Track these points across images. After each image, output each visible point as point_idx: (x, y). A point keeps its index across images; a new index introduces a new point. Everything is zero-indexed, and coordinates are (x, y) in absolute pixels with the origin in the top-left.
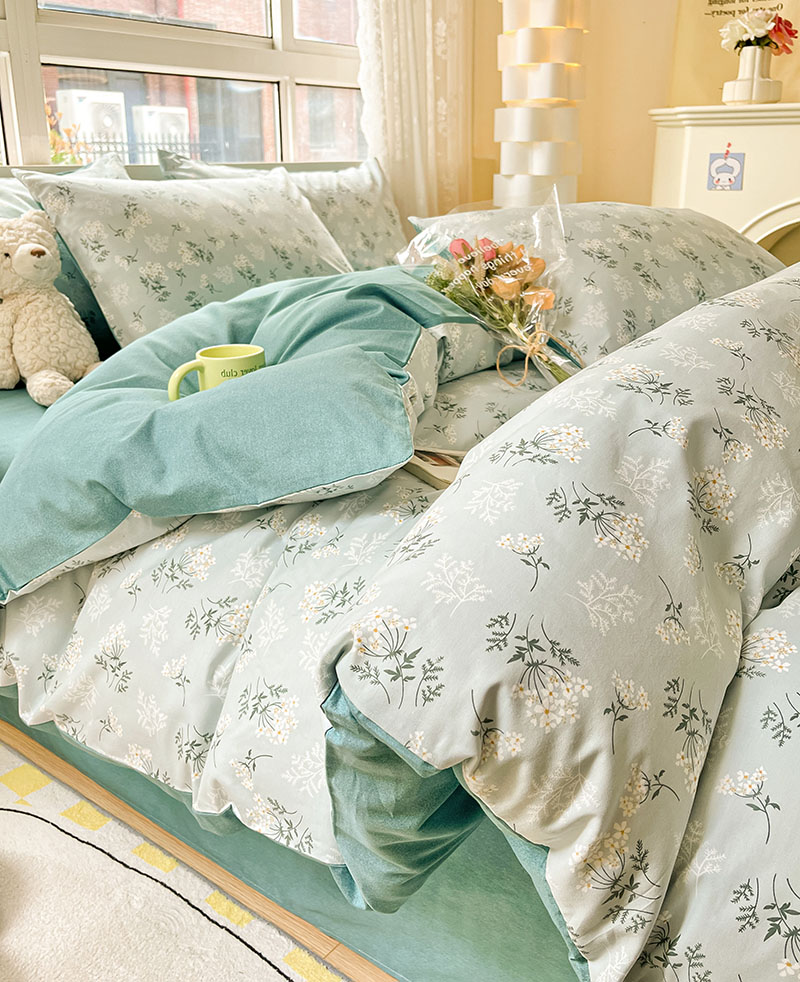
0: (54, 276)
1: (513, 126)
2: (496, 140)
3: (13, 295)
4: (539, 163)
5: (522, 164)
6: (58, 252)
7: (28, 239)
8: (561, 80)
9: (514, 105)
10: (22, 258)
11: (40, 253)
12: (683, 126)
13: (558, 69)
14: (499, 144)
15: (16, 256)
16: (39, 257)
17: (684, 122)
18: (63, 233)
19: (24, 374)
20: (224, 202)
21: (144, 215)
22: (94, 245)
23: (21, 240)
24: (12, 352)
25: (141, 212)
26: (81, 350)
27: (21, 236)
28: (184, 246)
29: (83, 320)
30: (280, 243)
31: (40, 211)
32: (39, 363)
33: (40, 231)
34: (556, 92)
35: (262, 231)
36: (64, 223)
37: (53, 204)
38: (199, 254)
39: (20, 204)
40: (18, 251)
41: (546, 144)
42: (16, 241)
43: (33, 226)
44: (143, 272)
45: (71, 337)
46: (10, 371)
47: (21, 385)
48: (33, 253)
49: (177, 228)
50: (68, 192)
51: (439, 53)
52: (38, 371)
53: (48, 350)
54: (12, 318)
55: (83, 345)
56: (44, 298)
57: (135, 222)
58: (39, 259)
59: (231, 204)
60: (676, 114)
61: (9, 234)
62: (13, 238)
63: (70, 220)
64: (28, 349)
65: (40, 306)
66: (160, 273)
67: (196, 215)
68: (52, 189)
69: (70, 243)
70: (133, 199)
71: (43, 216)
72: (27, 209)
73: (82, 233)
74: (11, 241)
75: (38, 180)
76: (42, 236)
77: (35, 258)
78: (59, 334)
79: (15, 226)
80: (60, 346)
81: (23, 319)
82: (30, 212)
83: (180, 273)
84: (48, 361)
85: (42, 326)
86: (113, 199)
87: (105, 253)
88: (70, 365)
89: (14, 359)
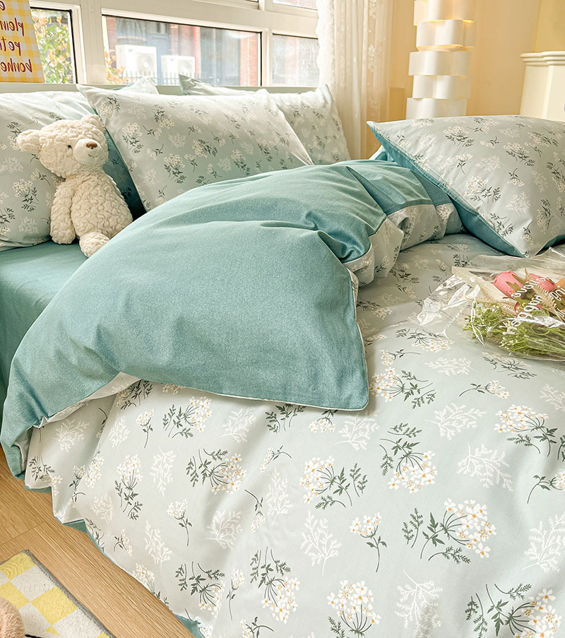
0: (103, 162)
1: (423, 64)
2: (410, 74)
3: (73, 176)
4: (441, 90)
5: (429, 90)
6: (106, 145)
7: (85, 135)
8: (460, 32)
9: (425, 49)
10: (80, 149)
11: (93, 146)
12: (548, 66)
13: (458, 24)
14: (413, 77)
15: (76, 148)
16: (92, 148)
17: (548, 63)
18: (111, 131)
19: (79, 234)
20: (225, 111)
21: (169, 120)
22: (132, 141)
23: (80, 136)
24: (70, 218)
25: (166, 117)
26: (120, 217)
27: (80, 133)
28: (196, 143)
29: (123, 194)
30: (264, 143)
31: (95, 115)
32: (89, 226)
33: (94, 129)
34: (455, 41)
35: (252, 133)
36: (112, 124)
37: (104, 110)
38: (207, 149)
39: (82, 110)
40: (77, 145)
41: (446, 77)
42: (77, 136)
43: (89, 126)
44: (167, 161)
45: (113, 207)
46: (69, 231)
47: (76, 241)
48: (88, 146)
49: (192, 129)
50: (116, 101)
51: (371, 14)
52: (88, 232)
53: (97, 217)
54: (71, 193)
55: (122, 214)
56: (95, 178)
57: (162, 125)
58: (92, 150)
59: (230, 114)
60: (543, 57)
61: (72, 131)
62: (75, 134)
63: (116, 122)
64: (82, 216)
65: (92, 184)
66: (178, 162)
67: (206, 121)
68: (104, 100)
69: (115, 138)
70: (161, 108)
71: (97, 119)
72: (86, 114)
73: (124, 131)
74: (73, 137)
75: (95, 93)
76: (96, 133)
77: (89, 149)
78: (104, 205)
79: (76, 125)
80: (105, 214)
81: (79, 193)
82: (89, 116)
83: (193, 163)
84: (96, 224)
85: (93, 199)
86: (147, 108)
87: (139, 147)
88: (112, 228)
89: (72, 222)
